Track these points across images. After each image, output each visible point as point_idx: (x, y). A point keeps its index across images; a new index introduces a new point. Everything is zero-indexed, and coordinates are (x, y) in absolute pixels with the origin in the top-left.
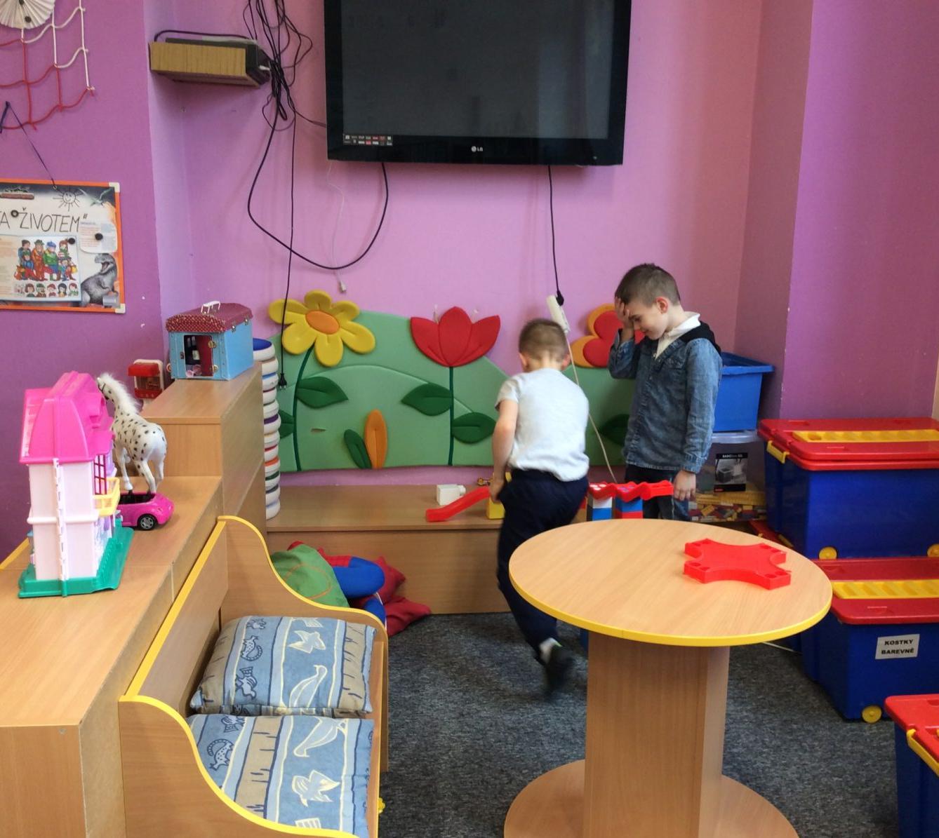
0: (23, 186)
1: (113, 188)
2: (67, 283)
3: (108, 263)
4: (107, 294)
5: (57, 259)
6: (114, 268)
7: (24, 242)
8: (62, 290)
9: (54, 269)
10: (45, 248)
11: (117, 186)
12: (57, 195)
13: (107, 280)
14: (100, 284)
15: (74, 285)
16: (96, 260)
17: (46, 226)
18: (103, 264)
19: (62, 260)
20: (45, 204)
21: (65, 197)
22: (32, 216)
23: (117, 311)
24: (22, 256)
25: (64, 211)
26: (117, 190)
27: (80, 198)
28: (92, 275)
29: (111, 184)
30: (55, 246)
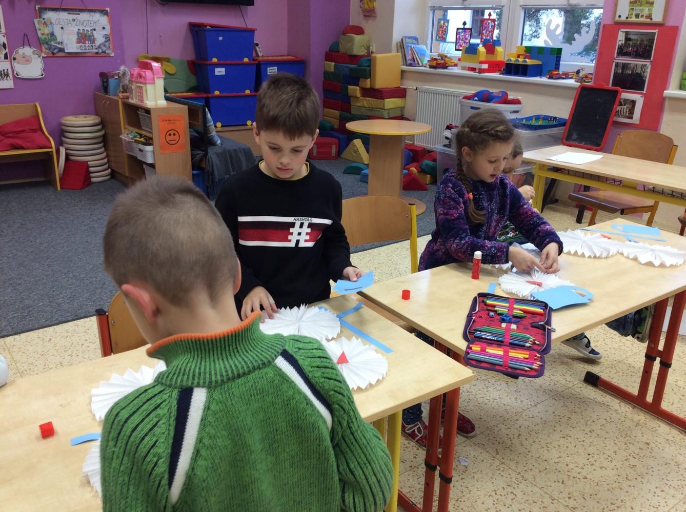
0: (76, 10)
1: (107, 11)
2: (93, 45)
4: (107, 49)
5: (90, 36)
6: (109, 40)
7: (79, 29)
8: (92, 48)
9: (89, 40)
10: (86, 32)
11: (108, 9)
12: (88, 13)
14: (105, 46)
15: (95, 46)
16: (103, 37)
18: (106, 38)
19: (92, 36)
20: (84, 16)
21: (91, 14)
22: (80, 21)
23: (111, 55)
24: (78, 35)
25: (91, 19)
26: (109, 11)
27: (96, 14)
28: (102, 42)
29: (107, 9)
30: (89, 31)
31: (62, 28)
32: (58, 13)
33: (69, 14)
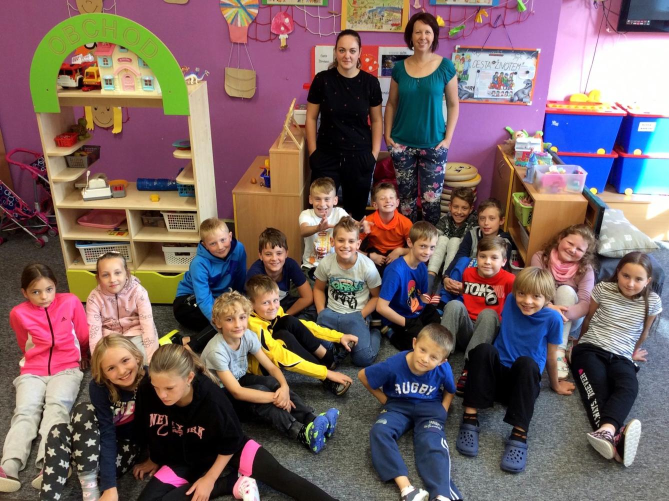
0: (500, 50)
1: (538, 52)
2: (509, 91)
3: (529, 84)
4: (525, 97)
5: (508, 81)
6: (531, 85)
7: (496, 73)
8: (506, 94)
9: (506, 85)
10: (504, 76)
11: (539, 50)
12: (513, 55)
13: (526, 91)
14: (523, 93)
15: (512, 92)
16: (524, 82)
17: (506, 68)
18: (527, 84)
19: (510, 81)
20: (508, 58)
21: (517, 55)
22: (501, 63)
23: (528, 104)
24: (494, 79)
25: (515, 61)
26: (539, 52)
27: (523, 56)
28: (521, 88)
29: (537, 50)
30: (508, 75)
31: (478, 71)
32: (478, 54)
33: (489, 55)
